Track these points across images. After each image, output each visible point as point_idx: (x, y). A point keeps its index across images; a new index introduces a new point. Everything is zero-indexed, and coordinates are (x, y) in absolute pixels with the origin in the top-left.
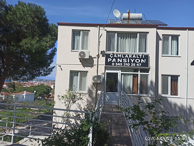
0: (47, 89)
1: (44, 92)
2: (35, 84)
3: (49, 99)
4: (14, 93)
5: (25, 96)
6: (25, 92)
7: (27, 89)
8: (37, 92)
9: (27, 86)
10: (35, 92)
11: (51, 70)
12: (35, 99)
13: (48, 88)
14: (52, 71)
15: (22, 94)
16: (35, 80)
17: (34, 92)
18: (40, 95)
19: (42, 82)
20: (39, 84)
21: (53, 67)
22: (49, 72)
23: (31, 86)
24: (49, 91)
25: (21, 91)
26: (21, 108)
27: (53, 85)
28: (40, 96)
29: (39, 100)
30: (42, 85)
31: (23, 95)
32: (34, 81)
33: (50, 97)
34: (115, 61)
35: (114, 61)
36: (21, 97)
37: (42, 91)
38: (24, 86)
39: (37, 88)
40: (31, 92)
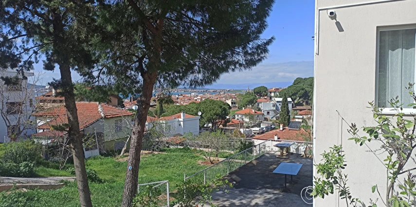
0: (221, 107)
2: (195, 98)
3: (227, 128)
4: (163, 116)
5: (182, 123)
6: (182, 114)
8: (203, 115)
9: (182, 103)
10: (200, 113)
12: (200, 129)
13: (224, 106)
14: (266, 51)
15: (177, 119)
18: (209, 121)
19: (208, 96)
20: (203, 99)
21: (269, 42)
22: (258, 55)
23: (190, 103)
24: (225, 112)
25: (174, 113)
26: (179, 147)
27: (231, 100)
29: (207, 130)
32: (193, 94)
33: (228, 124)
36: (176, 124)
37: (213, 112)
38: (177, 103)
39: (203, 107)
40: (192, 115)
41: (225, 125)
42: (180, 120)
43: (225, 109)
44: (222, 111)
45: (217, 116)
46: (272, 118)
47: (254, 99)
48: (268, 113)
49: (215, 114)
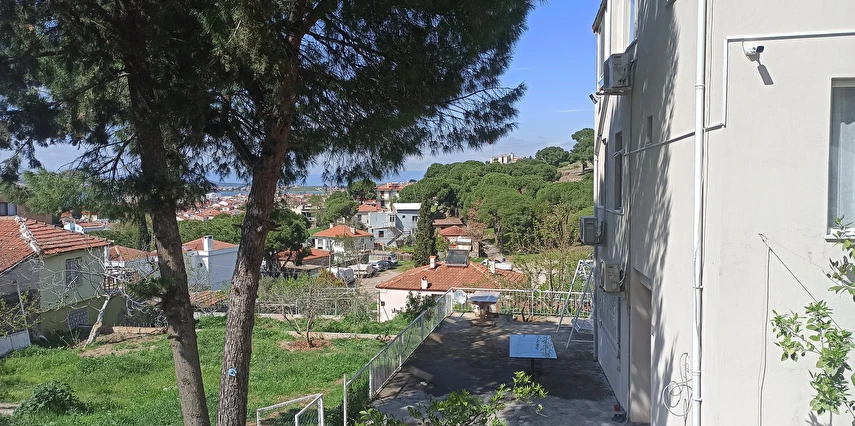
3: (302, 266)
6: (205, 241)
7: (212, 231)
15: (195, 253)
31: (198, 256)
33: (305, 259)
36: (193, 262)
40: (227, 241)
41: (299, 263)
42: (201, 253)
43: (298, 229)
44: (293, 232)
45: (282, 242)
46: (389, 243)
47: (352, 205)
48: (381, 233)
49: (277, 239)
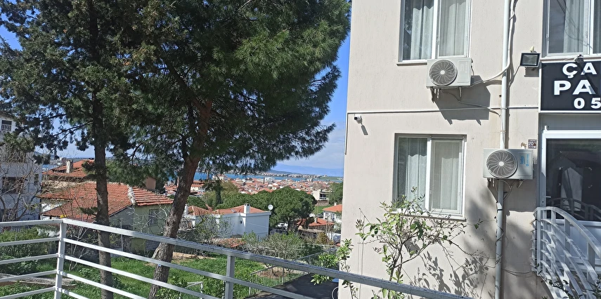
0: (302, 200)
1: (296, 211)
2: (270, 185)
3: (309, 230)
4: (218, 208)
5: (244, 220)
6: (245, 207)
7: (251, 201)
8: (276, 210)
9: (250, 191)
10: (271, 207)
11: (323, 136)
12: (270, 230)
13: (306, 199)
14: (325, 139)
15: (238, 214)
16: (271, 176)
17: (266, 209)
18: (284, 219)
19: (289, 182)
20: (281, 187)
21: (330, 129)
22: (317, 143)
23: (260, 192)
24: (307, 208)
25: (234, 205)
27: (320, 190)
28: (284, 222)
29: (281, 232)
30: (289, 190)
31: (240, 216)
32: (267, 179)
33: (310, 225)
34: (588, 90)
35: (584, 90)
36: (236, 220)
37: (289, 207)
38: (243, 190)
39: (276, 198)
40: (260, 209)
41: (306, 226)
42: (242, 214)
43: (307, 204)
44: (303, 206)
49: (292, 210)
